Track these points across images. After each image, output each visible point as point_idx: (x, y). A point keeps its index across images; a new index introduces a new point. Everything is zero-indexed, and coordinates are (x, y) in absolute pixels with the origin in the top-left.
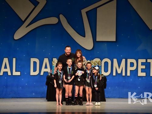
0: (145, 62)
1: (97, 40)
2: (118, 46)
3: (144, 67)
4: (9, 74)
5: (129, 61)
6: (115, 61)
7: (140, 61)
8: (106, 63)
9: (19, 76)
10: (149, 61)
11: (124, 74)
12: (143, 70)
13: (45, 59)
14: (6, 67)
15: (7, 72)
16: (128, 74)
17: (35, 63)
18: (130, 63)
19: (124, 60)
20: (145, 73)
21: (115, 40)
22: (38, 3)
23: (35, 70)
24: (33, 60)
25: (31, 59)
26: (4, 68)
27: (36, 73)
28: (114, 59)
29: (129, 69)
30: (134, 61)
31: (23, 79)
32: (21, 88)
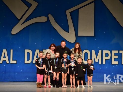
0: (118, 53)
1: (78, 35)
2: (95, 40)
3: (117, 57)
4: (8, 62)
5: (105, 52)
6: (93, 52)
7: (114, 52)
8: (86, 54)
9: (15, 64)
10: (121, 52)
11: (100, 63)
12: (115, 60)
13: (36, 50)
14: (5, 57)
15: (6, 61)
16: (104, 63)
17: (28, 53)
18: (106, 53)
19: (100, 52)
20: (118, 62)
21: (93, 35)
22: (31, 5)
23: (28, 59)
24: (26, 51)
25: (25, 50)
26: (4, 58)
27: (30, 62)
28: (92, 50)
29: (105, 58)
30: (108, 52)
31: (18, 67)
32: (17, 73)
